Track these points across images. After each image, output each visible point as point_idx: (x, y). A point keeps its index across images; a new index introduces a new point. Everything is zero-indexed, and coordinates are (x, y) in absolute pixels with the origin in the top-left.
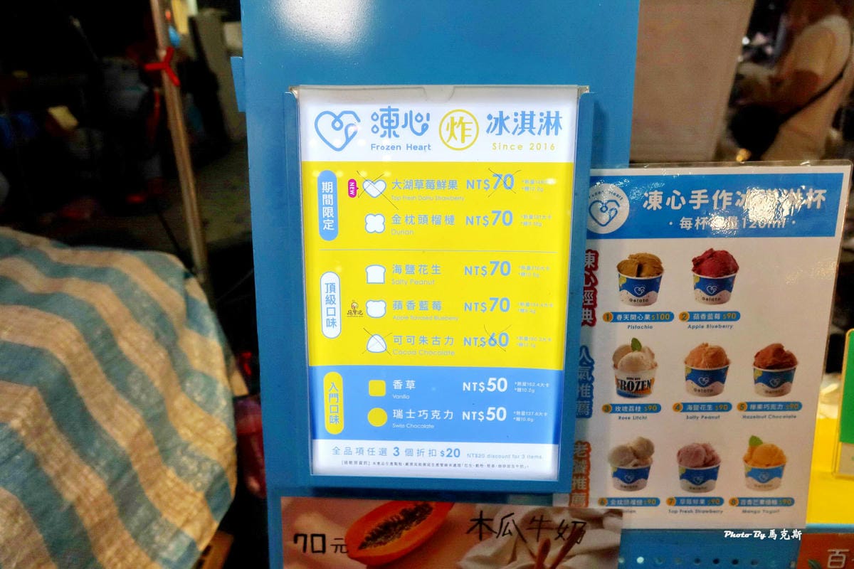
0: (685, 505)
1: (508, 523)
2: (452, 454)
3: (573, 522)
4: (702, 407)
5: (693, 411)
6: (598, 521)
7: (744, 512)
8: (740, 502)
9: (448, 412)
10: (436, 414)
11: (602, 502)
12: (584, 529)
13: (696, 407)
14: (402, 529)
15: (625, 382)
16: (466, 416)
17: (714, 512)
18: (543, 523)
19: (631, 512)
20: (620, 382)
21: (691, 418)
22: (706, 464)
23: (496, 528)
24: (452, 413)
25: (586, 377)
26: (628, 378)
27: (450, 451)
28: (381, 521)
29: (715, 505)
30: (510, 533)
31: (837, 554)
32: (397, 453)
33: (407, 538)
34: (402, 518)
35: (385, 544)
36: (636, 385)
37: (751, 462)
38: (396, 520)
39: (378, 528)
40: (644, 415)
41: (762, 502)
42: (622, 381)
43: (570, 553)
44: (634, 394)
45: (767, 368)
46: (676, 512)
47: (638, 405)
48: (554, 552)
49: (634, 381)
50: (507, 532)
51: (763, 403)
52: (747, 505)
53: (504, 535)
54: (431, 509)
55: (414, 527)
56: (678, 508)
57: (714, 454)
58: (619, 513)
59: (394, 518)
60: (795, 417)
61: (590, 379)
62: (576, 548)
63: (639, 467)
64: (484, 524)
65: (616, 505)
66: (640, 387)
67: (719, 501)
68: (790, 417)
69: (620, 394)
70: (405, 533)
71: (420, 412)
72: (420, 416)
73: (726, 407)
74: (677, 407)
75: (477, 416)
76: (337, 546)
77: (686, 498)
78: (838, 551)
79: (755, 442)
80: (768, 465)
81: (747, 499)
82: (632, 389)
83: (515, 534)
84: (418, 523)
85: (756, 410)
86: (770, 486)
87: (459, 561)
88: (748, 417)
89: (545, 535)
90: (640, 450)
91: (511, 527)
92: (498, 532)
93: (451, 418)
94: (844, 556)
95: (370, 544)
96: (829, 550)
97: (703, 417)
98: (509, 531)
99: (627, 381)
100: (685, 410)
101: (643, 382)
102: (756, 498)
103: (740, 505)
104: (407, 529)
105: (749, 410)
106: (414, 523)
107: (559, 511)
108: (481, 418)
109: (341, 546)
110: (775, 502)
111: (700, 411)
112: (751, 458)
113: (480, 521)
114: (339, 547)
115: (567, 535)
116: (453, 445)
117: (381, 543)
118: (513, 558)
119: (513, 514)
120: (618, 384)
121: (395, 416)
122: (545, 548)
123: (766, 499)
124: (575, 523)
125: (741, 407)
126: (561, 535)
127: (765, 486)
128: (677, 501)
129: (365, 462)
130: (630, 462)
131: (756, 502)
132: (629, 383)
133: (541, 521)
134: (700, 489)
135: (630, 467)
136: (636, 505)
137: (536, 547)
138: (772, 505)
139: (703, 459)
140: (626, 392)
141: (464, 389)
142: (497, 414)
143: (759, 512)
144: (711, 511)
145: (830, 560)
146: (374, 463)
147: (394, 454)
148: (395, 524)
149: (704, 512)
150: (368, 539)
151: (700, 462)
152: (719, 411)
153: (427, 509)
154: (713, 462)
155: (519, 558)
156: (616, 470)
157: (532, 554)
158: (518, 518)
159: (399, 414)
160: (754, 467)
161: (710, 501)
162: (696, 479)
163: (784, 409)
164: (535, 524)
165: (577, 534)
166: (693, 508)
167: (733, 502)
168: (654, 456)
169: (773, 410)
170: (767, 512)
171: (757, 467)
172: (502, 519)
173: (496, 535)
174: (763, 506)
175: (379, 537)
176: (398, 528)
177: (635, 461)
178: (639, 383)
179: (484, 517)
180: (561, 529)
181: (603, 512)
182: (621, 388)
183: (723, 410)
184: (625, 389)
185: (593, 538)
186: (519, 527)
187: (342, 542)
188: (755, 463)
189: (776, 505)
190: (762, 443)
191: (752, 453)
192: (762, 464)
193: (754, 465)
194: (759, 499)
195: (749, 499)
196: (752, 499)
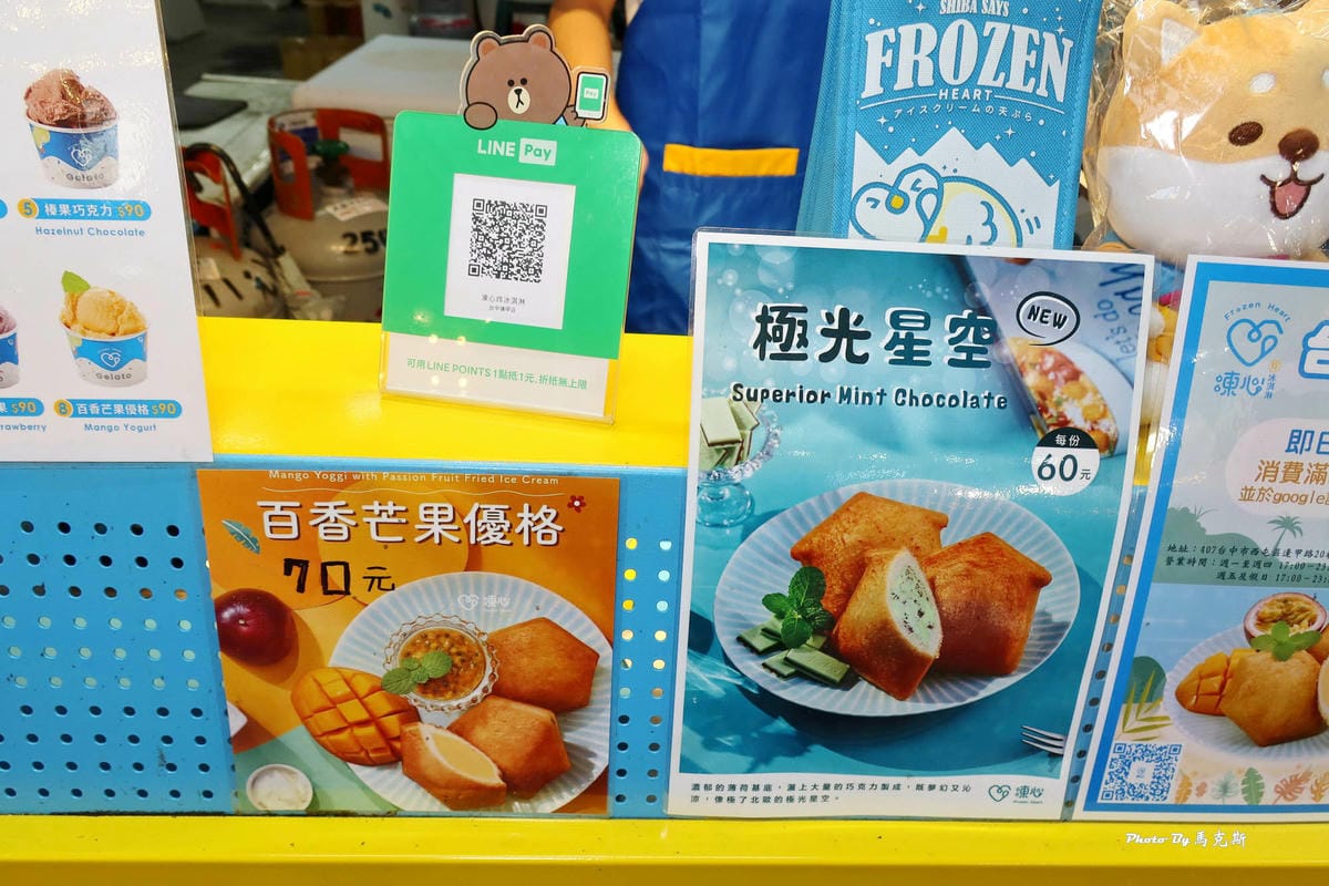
7: (88, 427)
8: (75, 407)
17: (30, 427)
29: (26, 413)
31: (277, 511)
37: (77, 327)
41: (119, 409)
45: (60, 124)
51: (71, 203)
52: (90, 415)
60: (142, 233)
67: (35, 407)
68: (131, 233)
78: (278, 505)
79: (73, 285)
80: (113, 334)
81: (88, 402)
85: (59, 216)
86: (129, 376)
88: (47, 232)
94: (293, 515)
96: (260, 503)
102: (106, 402)
103: (76, 415)
105: (43, 215)
110: (144, 409)
112: (75, 318)
123: (124, 402)
125: (26, 209)
127: (118, 378)
131: (106, 409)
138: (139, 415)
143: (117, 428)
144: (22, 427)
145: (267, 524)
149: (9, 427)
160: (88, 338)
161: (16, 407)
163: (116, 216)
167: (61, 408)
169: (93, 218)
170: (133, 428)
171: (91, 337)
174: (121, 416)
188: (85, 328)
189: (146, 416)
190: (88, 287)
191: (74, 308)
192: (100, 332)
193: (84, 334)
194: (113, 402)
195: (93, 401)
196: (99, 402)
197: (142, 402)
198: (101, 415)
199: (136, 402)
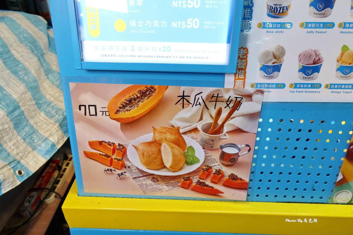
0: (300, 88)
1: (199, 98)
2: (166, 50)
3: (235, 98)
4: (317, 25)
5: (311, 28)
6: (249, 97)
7: (332, 92)
8: (331, 86)
9: (163, 22)
10: (156, 23)
11: (252, 86)
12: (241, 102)
13: (313, 25)
14: (139, 101)
15: (272, 7)
16: (174, 25)
17: (315, 92)
18: (218, 98)
19: (269, 92)
20: (269, 7)
21: (310, 32)
22: (314, 63)
23: (192, 101)
24: (166, 23)
25: (248, 4)
26: (274, 5)
27: (164, 48)
28: (127, 97)
29: (316, 88)
30: (200, 104)
32: (133, 50)
33: (142, 107)
34: (139, 95)
35: (129, 110)
36: (279, 9)
37: (341, 62)
38: (136, 96)
39: (126, 101)
40: (282, 30)
42: (270, 6)
43: (232, 116)
44: (277, 16)
46: (294, 92)
47: (279, 23)
48: (224, 115)
49: (278, 7)
50: (198, 103)
52: (334, 88)
53: (196, 105)
54: (155, 90)
55: (146, 100)
56: (295, 90)
57: (320, 56)
58: (262, 92)
59: (134, 95)
61: (251, 5)
62: (236, 113)
63: (276, 64)
64: (185, 99)
65: (261, 88)
66: (281, 11)
67: (319, 86)
69: (269, 15)
70: (140, 104)
71: (146, 22)
72: (146, 25)
73: (331, 25)
74: (302, 25)
75: (181, 25)
76: (103, 112)
77: (300, 84)
79: (345, 48)
80: (350, 64)
81: (335, 84)
82: (276, 13)
83: (203, 104)
84: (147, 99)
85: (349, 28)
86: (349, 77)
87: (171, 120)
88: (343, 32)
89: (219, 105)
90: (277, 53)
91: (201, 101)
92: (193, 104)
93: (165, 26)
95: (122, 111)
97: (316, 32)
98: (199, 103)
99: (274, 7)
100: (307, 27)
101: (283, 7)
102: (340, 84)
103: (330, 88)
104: (142, 102)
105: (344, 27)
106: (146, 98)
107: (228, 90)
108: (183, 26)
109: (106, 112)
111: (315, 28)
112: (341, 59)
113: (183, 97)
114: (104, 112)
115: (231, 105)
116: (167, 44)
117: (127, 110)
118: (201, 119)
119: (202, 92)
120: (268, 8)
121: (131, 25)
122: (219, 113)
123: (345, 85)
124: (237, 98)
125: (340, 26)
126: (228, 105)
127: (346, 77)
128: (295, 86)
129: (114, 55)
130: (271, 60)
131: (340, 86)
132: (275, 8)
133: (217, 97)
134: (309, 78)
135: (270, 64)
136: (272, 88)
137: (214, 112)
138: (348, 88)
139: (313, 59)
140: (272, 14)
141: (173, 6)
142: (193, 23)
143: (341, 92)
144: (313, 92)
146: (120, 56)
147: (131, 50)
148: (135, 99)
149: (309, 92)
150: (120, 108)
151: (312, 62)
152: (327, 28)
153: (153, 90)
154: (318, 62)
155: (204, 118)
156: (262, 66)
157: (211, 116)
158: (204, 95)
159: (133, 23)
160: (342, 65)
161: (313, 86)
162: (307, 72)
164: (214, 99)
165: (237, 105)
166: (304, 90)
167: (327, 86)
168: (284, 57)
170: (345, 92)
171: (344, 65)
172: (195, 96)
173: (192, 105)
174: (343, 89)
175: (126, 106)
176: (137, 101)
177: (274, 60)
178: (281, 7)
179: (185, 95)
180: (229, 101)
181: (253, 91)
182: (270, 12)
183: (329, 28)
184: (272, 12)
185: (246, 107)
186: (205, 100)
187: (106, 110)
188: (343, 62)
189: (350, 89)
190: (349, 49)
191: (342, 56)
192: (346, 63)
193: (342, 64)
194: (342, 85)
195: (336, 84)
196: (338, 85)
197: (350, 84)
198: (337, 88)
199: (349, 85)
